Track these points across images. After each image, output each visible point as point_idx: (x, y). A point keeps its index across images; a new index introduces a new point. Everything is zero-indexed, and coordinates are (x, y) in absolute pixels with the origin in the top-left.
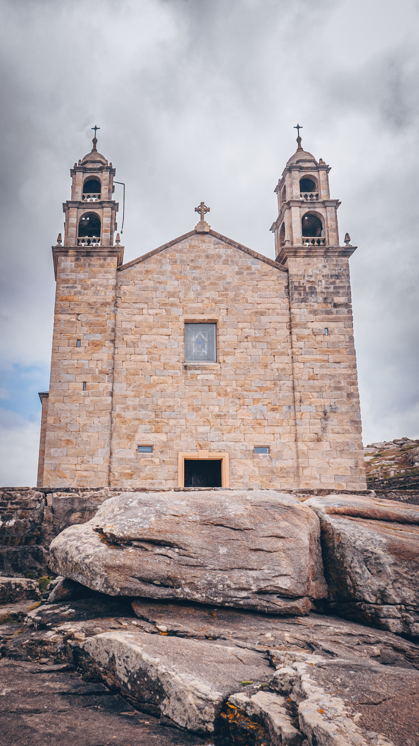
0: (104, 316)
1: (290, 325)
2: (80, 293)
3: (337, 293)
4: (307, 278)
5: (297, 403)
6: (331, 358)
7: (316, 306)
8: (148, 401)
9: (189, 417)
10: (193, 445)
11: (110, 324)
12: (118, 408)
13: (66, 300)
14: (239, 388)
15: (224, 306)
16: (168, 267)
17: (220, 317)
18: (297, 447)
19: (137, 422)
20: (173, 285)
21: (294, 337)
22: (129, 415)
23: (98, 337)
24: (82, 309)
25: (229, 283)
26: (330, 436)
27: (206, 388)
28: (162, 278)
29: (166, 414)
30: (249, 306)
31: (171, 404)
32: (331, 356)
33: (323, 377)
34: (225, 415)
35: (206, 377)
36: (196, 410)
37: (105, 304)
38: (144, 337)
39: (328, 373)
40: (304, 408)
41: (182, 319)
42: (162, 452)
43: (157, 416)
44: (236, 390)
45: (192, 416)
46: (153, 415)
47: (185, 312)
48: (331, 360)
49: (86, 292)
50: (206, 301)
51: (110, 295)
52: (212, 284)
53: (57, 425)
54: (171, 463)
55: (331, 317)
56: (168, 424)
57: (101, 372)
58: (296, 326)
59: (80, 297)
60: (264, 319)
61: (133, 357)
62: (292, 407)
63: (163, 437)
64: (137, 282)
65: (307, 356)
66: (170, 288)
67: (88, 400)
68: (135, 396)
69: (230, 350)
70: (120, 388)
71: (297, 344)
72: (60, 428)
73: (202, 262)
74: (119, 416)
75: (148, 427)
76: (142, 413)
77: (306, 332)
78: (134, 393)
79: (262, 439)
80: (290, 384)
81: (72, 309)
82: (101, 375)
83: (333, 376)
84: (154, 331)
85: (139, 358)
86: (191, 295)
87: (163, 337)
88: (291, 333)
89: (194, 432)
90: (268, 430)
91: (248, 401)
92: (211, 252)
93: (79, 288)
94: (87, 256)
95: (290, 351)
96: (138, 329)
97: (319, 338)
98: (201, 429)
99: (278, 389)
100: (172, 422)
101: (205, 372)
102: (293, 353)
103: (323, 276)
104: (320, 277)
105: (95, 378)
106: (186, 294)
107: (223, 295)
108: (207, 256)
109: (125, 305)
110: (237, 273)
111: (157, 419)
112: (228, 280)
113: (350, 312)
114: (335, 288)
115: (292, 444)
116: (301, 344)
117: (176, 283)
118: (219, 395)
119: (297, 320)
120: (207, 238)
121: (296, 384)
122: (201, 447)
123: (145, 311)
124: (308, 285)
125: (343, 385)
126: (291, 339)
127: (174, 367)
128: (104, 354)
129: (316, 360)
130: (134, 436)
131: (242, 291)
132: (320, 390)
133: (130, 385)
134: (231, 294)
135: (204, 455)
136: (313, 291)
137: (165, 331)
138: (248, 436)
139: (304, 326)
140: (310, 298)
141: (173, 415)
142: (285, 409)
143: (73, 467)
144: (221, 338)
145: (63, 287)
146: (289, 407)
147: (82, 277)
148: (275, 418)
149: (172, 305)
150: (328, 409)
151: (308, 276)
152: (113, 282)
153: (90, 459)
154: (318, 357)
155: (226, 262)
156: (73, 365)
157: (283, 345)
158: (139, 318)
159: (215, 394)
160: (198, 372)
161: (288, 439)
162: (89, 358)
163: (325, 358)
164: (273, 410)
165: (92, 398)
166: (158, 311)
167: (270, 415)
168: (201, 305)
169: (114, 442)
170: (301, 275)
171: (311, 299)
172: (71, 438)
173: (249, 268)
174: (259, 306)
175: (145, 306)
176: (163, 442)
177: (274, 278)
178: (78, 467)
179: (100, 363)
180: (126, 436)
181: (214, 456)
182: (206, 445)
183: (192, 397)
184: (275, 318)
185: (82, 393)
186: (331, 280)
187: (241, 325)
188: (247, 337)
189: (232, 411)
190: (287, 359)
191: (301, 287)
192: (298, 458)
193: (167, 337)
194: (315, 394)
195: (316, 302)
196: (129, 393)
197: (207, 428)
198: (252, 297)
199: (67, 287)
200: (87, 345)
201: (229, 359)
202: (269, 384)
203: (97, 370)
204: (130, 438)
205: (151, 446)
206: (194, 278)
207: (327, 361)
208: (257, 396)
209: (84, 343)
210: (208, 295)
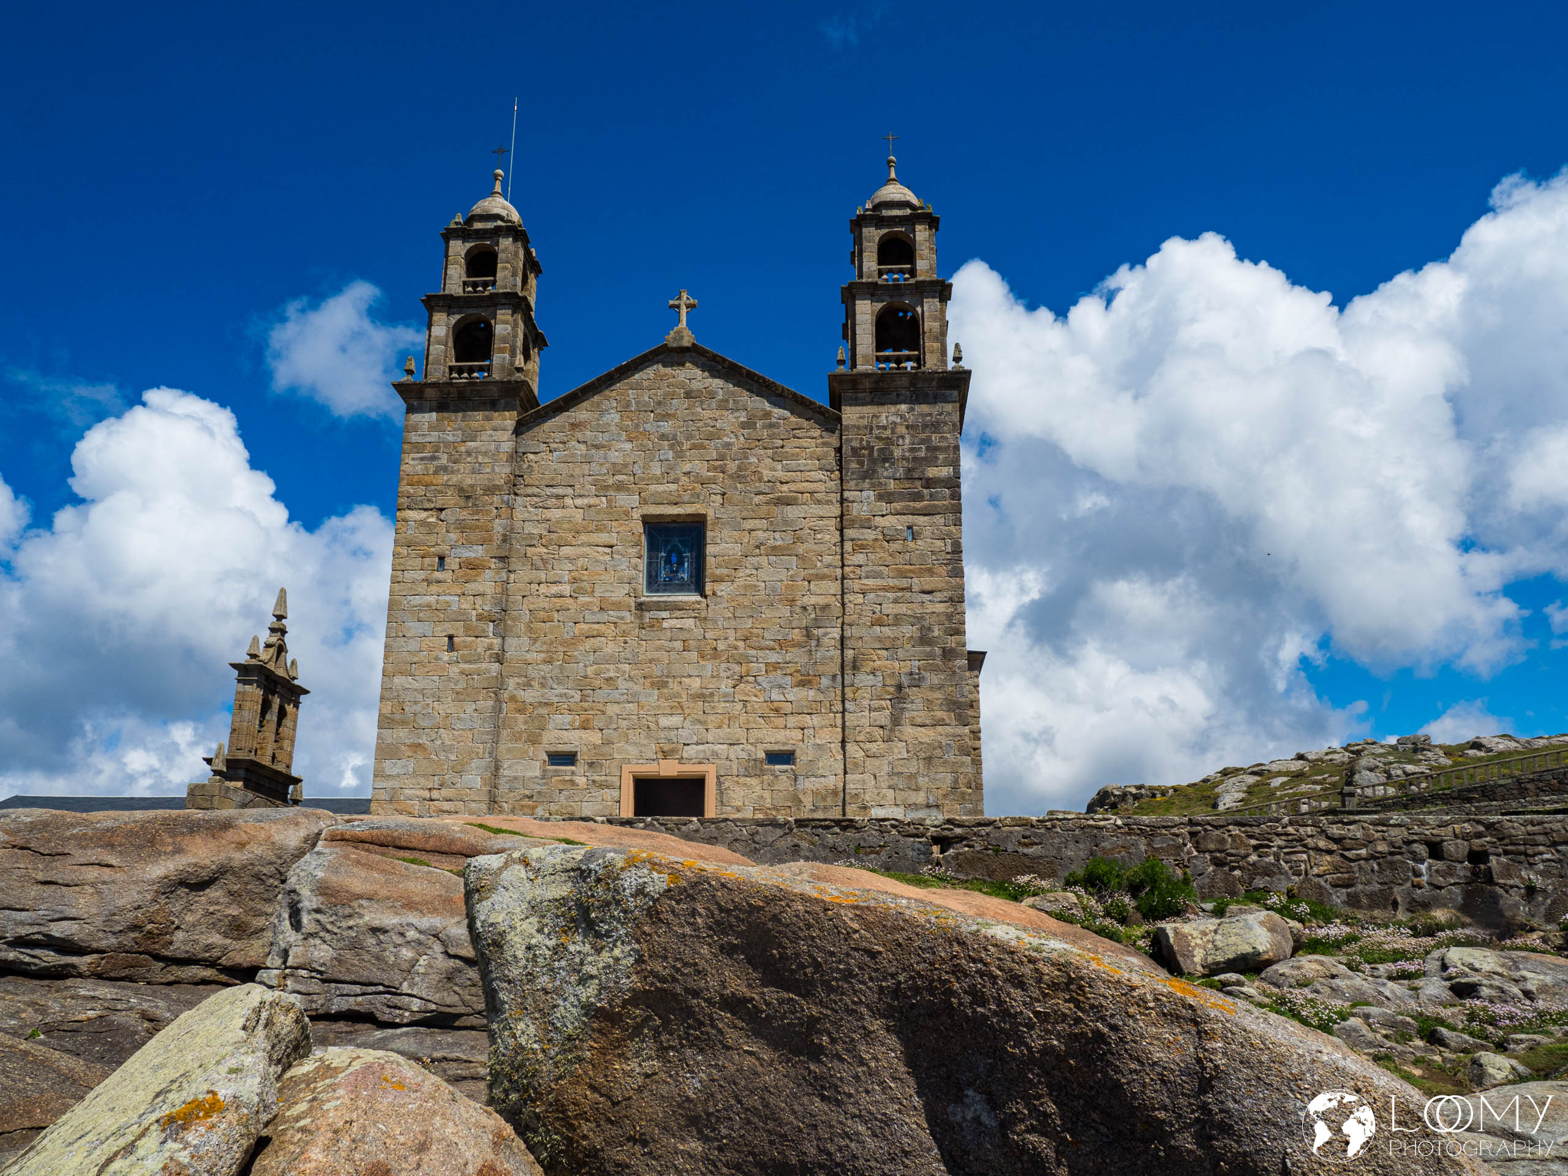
0: (488, 512)
1: (842, 522)
2: (445, 469)
3: (931, 461)
4: (876, 432)
5: (848, 671)
6: (916, 583)
7: (892, 485)
8: (569, 671)
9: (644, 699)
10: (651, 750)
11: (498, 526)
12: (511, 683)
13: (419, 483)
14: (741, 644)
15: (717, 488)
16: (613, 417)
17: (711, 508)
18: (845, 753)
19: (543, 711)
20: (622, 450)
21: (848, 546)
22: (532, 696)
23: (477, 552)
24: (450, 499)
25: (728, 445)
26: (908, 731)
27: (678, 645)
28: (601, 438)
29: (600, 695)
30: (765, 488)
31: (612, 674)
32: (916, 580)
33: (898, 620)
34: (712, 694)
35: (677, 623)
36: (659, 685)
37: (490, 490)
38: (565, 550)
39: (910, 612)
40: (863, 679)
41: (636, 515)
42: (591, 765)
43: (584, 698)
44: (735, 647)
45: (652, 697)
46: (578, 697)
47: (644, 502)
48: (916, 588)
49: (456, 467)
50: (684, 479)
51: (503, 471)
52: (694, 447)
53: (397, 717)
54: (611, 785)
55: (918, 505)
56: (604, 712)
57: (480, 618)
58: (852, 524)
59: (445, 478)
60: (791, 512)
61: (543, 589)
62: (839, 677)
63: (595, 738)
64: (554, 446)
65: (870, 582)
66: (615, 456)
67: (455, 671)
68: (545, 662)
69: (725, 571)
70: (517, 646)
71: (853, 559)
72: (403, 723)
73: (679, 405)
74: (513, 698)
75: (568, 718)
76: (556, 693)
77: (871, 534)
78: (543, 655)
79: (779, 738)
80: (836, 633)
81: (429, 500)
82: (481, 624)
83: (920, 618)
84: (583, 538)
85: (554, 589)
86: (656, 470)
87: (600, 549)
88: (842, 537)
89: (653, 726)
90: (792, 721)
91: (757, 667)
92: (695, 385)
93: (444, 460)
94: (460, 398)
95: (839, 571)
96: (554, 536)
97: (896, 546)
98: (664, 721)
99: (814, 643)
100: (612, 710)
101: (678, 613)
102: (844, 575)
103: (907, 427)
104: (901, 430)
105: (468, 630)
106: (646, 467)
107: (715, 468)
108: (689, 395)
109: (530, 490)
110: (743, 426)
111: (584, 704)
112: (726, 439)
113: (956, 496)
114: (928, 449)
115: (836, 747)
116: (860, 558)
117: (628, 446)
118: (703, 656)
119: (855, 510)
120: (688, 358)
121: (847, 633)
122: (666, 755)
123: (568, 501)
124: (878, 446)
125: (936, 633)
126: (843, 548)
127: (618, 606)
128: (487, 583)
129: (885, 589)
130: (539, 736)
131: (753, 460)
132: (891, 647)
133: (535, 640)
134: (732, 466)
135: (669, 769)
136: (886, 457)
137: (603, 538)
138: (754, 735)
139: (866, 525)
140: (880, 470)
141: (616, 695)
142: (825, 682)
143: (427, 794)
144: (710, 550)
145: (413, 459)
146: (834, 677)
147: (450, 438)
148: (806, 699)
149: (620, 487)
150: (905, 681)
151: (878, 427)
152: (507, 446)
153: (456, 779)
154: (891, 582)
155: (723, 405)
156: (429, 606)
157: (827, 560)
158: (556, 514)
159: (694, 655)
160: (665, 614)
161: (829, 737)
162: (459, 592)
163: (904, 583)
164: (802, 684)
165: (463, 666)
166: (593, 500)
167: (795, 694)
168: (673, 487)
169: (502, 747)
170: (866, 427)
171: (885, 472)
172: (423, 740)
173: (766, 416)
174: (785, 488)
175: (570, 491)
176: (595, 746)
177: (816, 433)
178: (435, 794)
179: (479, 600)
180: (525, 735)
181: (690, 769)
182: (673, 751)
183: (651, 661)
184: (814, 510)
185: (446, 656)
186: (923, 436)
187: (749, 524)
188: (758, 547)
189: (725, 688)
190: (834, 587)
191: (864, 448)
192: (845, 773)
193: (608, 550)
194: (884, 653)
195: (890, 477)
196: (533, 656)
197: (676, 720)
198: (771, 470)
199: (422, 459)
200: (456, 567)
201: (723, 589)
202: (797, 635)
203: (474, 613)
204: (534, 740)
205: (572, 755)
206: (663, 437)
207: (909, 589)
208: (773, 657)
209: (452, 563)
210: (687, 467)
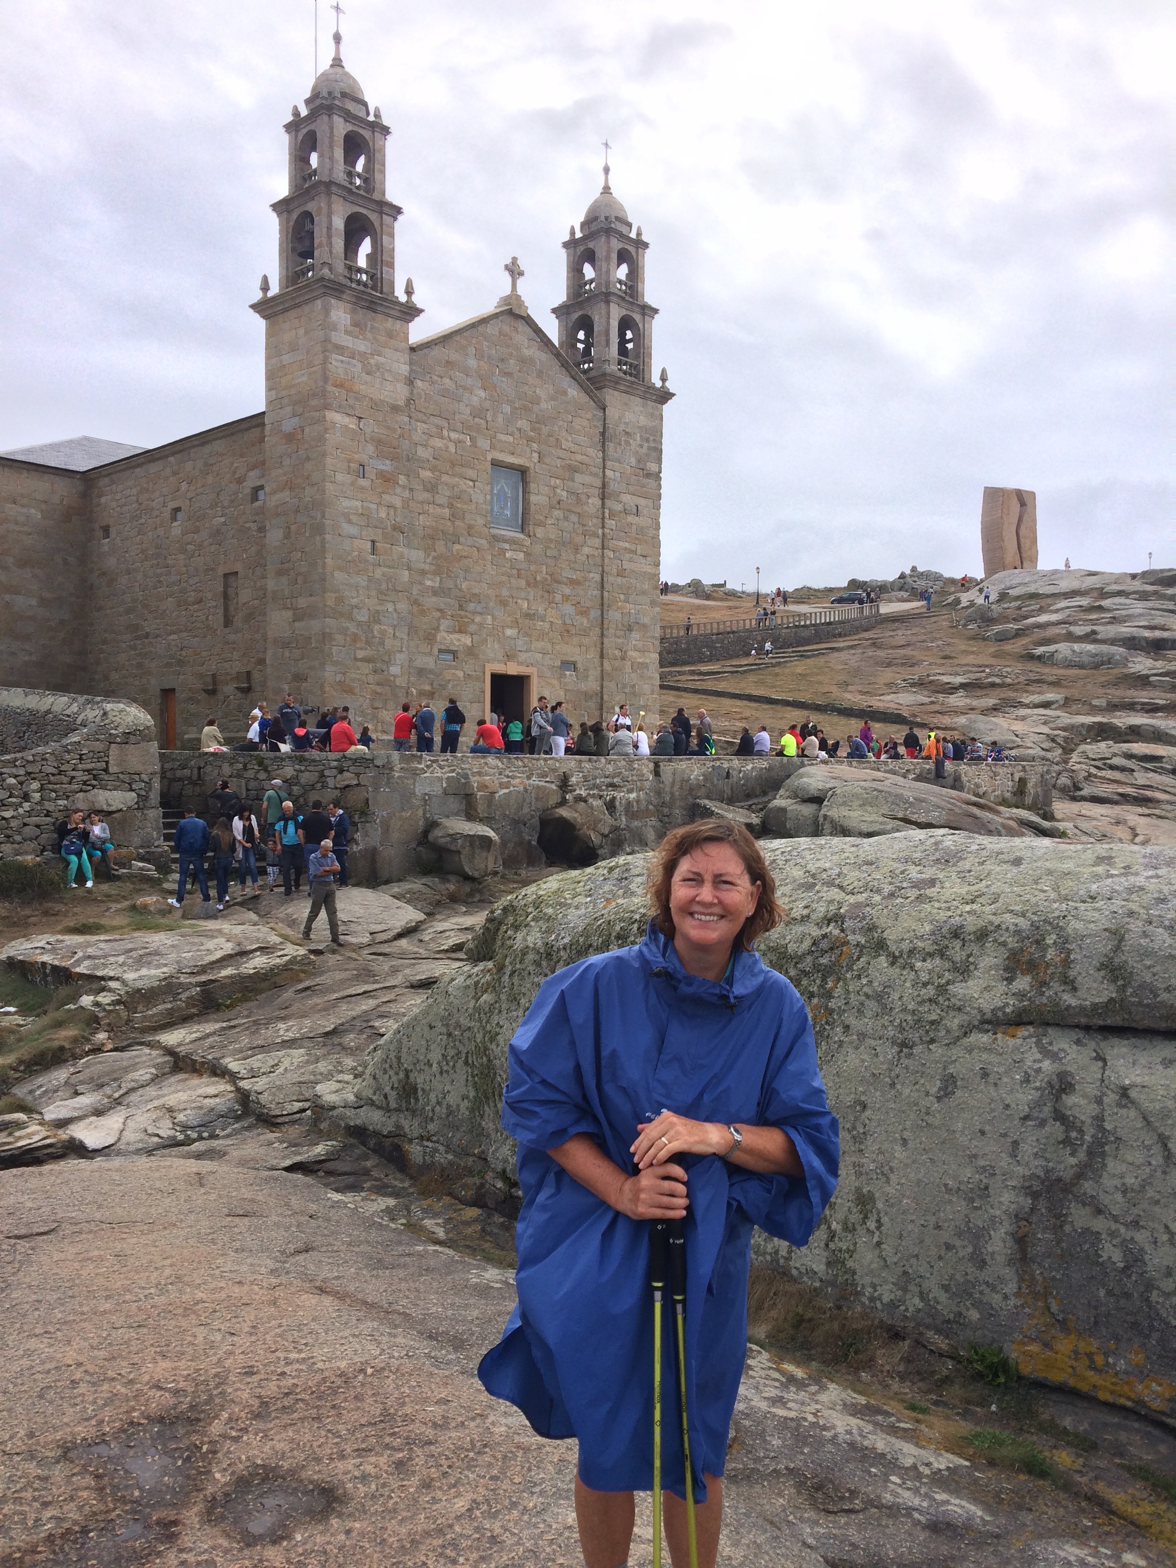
0: (393, 430)
1: (603, 493)
2: (358, 377)
3: (649, 457)
4: (622, 426)
6: (639, 549)
7: (630, 471)
8: (449, 584)
9: (496, 613)
10: (501, 655)
11: (403, 446)
13: (341, 386)
14: (549, 578)
15: (536, 447)
16: (472, 363)
17: (532, 463)
18: (602, 665)
19: (438, 614)
20: (479, 396)
21: (606, 512)
22: (430, 601)
23: (388, 467)
24: (365, 409)
25: (543, 411)
27: (515, 572)
28: (466, 381)
29: (472, 606)
30: (561, 453)
31: (477, 591)
32: (639, 546)
33: (631, 574)
34: (534, 614)
35: (514, 555)
36: (503, 603)
37: (395, 409)
38: (445, 478)
39: (636, 569)
41: (489, 459)
42: (466, 662)
43: (461, 608)
44: (546, 580)
45: (500, 613)
46: (457, 606)
47: (493, 446)
48: (639, 552)
49: (368, 378)
50: (517, 434)
51: (402, 393)
52: (524, 407)
53: (340, 609)
54: (477, 679)
55: (642, 490)
56: (473, 620)
57: (394, 528)
58: (609, 496)
59: (360, 387)
60: (578, 478)
63: (467, 640)
64: (435, 378)
65: (617, 543)
66: (475, 401)
67: (379, 573)
69: (541, 518)
71: (610, 523)
72: (343, 614)
73: (514, 366)
75: (451, 623)
76: (441, 602)
77: (618, 507)
78: (433, 567)
79: (569, 652)
80: (598, 578)
81: (350, 406)
82: (395, 533)
83: (640, 574)
84: (457, 469)
85: (439, 511)
86: (501, 420)
87: (467, 482)
88: (603, 504)
89: (501, 635)
90: (575, 640)
91: (558, 598)
92: (527, 352)
93: (357, 368)
94: (368, 308)
95: (600, 531)
96: (437, 462)
97: (631, 519)
98: (509, 632)
99: (587, 583)
100: (478, 619)
101: (514, 547)
102: (603, 534)
103: (638, 427)
104: (636, 429)
105: (386, 537)
106: (494, 416)
107: (535, 429)
108: (520, 358)
109: (420, 416)
111: (462, 613)
112: (542, 406)
113: (659, 487)
114: (648, 448)
115: (597, 661)
116: (613, 524)
117: (482, 394)
118: (528, 584)
119: (613, 486)
120: (521, 326)
121: (605, 579)
122: (509, 658)
123: (445, 433)
124: (624, 437)
125: (648, 587)
126: (603, 513)
127: (479, 534)
128: (397, 497)
129: (626, 549)
130: (435, 636)
131: (556, 428)
132: (627, 592)
134: (545, 430)
135: (513, 669)
136: (629, 448)
137: (469, 472)
138: (556, 647)
139: (617, 497)
140: (625, 457)
141: (479, 608)
142: (593, 613)
144: (533, 498)
145: (336, 360)
146: (597, 611)
147: (363, 347)
148: (582, 624)
149: (478, 430)
150: (633, 618)
151: (624, 422)
152: (403, 369)
153: (384, 667)
154: (627, 545)
156: (355, 509)
157: (595, 520)
158: (437, 443)
159: (523, 583)
160: (507, 546)
161: (593, 654)
162: (378, 501)
163: (633, 547)
164: (581, 613)
165: (384, 569)
166: (462, 437)
167: (578, 620)
168: (511, 439)
169: (412, 643)
170: (618, 420)
171: (627, 459)
172: (360, 632)
173: (565, 393)
174: (573, 456)
175: (446, 424)
176: (468, 647)
177: (589, 416)
178: (370, 679)
179: (392, 512)
180: (423, 634)
181: (522, 670)
182: (514, 656)
183: (500, 583)
184: (588, 479)
185: (371, 559)
186: (645, 436)
187: (553, 482)
188: (559, 502)
189: (541, 610)
190: (597, 542)
191: (618, 438)
192: (602, 679)
193: (471, 483)
194: (622, 596)
196: (427, 567)
197: (515, 632)
198: (566, 440)
199: (342, 362)
200: (373, 477)
201: (540, 532)
202: (578, 576)
203: (389, 523)
204: (431, 637)
205: (454, 653)
206: (504, 392)
207: (634, 552)
208: (567, 591)
209: (371, 473)
210: (520, 424)
